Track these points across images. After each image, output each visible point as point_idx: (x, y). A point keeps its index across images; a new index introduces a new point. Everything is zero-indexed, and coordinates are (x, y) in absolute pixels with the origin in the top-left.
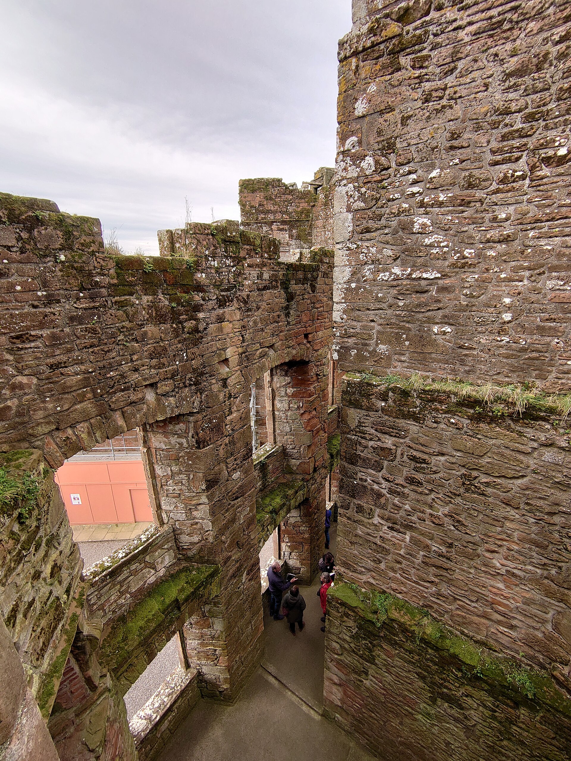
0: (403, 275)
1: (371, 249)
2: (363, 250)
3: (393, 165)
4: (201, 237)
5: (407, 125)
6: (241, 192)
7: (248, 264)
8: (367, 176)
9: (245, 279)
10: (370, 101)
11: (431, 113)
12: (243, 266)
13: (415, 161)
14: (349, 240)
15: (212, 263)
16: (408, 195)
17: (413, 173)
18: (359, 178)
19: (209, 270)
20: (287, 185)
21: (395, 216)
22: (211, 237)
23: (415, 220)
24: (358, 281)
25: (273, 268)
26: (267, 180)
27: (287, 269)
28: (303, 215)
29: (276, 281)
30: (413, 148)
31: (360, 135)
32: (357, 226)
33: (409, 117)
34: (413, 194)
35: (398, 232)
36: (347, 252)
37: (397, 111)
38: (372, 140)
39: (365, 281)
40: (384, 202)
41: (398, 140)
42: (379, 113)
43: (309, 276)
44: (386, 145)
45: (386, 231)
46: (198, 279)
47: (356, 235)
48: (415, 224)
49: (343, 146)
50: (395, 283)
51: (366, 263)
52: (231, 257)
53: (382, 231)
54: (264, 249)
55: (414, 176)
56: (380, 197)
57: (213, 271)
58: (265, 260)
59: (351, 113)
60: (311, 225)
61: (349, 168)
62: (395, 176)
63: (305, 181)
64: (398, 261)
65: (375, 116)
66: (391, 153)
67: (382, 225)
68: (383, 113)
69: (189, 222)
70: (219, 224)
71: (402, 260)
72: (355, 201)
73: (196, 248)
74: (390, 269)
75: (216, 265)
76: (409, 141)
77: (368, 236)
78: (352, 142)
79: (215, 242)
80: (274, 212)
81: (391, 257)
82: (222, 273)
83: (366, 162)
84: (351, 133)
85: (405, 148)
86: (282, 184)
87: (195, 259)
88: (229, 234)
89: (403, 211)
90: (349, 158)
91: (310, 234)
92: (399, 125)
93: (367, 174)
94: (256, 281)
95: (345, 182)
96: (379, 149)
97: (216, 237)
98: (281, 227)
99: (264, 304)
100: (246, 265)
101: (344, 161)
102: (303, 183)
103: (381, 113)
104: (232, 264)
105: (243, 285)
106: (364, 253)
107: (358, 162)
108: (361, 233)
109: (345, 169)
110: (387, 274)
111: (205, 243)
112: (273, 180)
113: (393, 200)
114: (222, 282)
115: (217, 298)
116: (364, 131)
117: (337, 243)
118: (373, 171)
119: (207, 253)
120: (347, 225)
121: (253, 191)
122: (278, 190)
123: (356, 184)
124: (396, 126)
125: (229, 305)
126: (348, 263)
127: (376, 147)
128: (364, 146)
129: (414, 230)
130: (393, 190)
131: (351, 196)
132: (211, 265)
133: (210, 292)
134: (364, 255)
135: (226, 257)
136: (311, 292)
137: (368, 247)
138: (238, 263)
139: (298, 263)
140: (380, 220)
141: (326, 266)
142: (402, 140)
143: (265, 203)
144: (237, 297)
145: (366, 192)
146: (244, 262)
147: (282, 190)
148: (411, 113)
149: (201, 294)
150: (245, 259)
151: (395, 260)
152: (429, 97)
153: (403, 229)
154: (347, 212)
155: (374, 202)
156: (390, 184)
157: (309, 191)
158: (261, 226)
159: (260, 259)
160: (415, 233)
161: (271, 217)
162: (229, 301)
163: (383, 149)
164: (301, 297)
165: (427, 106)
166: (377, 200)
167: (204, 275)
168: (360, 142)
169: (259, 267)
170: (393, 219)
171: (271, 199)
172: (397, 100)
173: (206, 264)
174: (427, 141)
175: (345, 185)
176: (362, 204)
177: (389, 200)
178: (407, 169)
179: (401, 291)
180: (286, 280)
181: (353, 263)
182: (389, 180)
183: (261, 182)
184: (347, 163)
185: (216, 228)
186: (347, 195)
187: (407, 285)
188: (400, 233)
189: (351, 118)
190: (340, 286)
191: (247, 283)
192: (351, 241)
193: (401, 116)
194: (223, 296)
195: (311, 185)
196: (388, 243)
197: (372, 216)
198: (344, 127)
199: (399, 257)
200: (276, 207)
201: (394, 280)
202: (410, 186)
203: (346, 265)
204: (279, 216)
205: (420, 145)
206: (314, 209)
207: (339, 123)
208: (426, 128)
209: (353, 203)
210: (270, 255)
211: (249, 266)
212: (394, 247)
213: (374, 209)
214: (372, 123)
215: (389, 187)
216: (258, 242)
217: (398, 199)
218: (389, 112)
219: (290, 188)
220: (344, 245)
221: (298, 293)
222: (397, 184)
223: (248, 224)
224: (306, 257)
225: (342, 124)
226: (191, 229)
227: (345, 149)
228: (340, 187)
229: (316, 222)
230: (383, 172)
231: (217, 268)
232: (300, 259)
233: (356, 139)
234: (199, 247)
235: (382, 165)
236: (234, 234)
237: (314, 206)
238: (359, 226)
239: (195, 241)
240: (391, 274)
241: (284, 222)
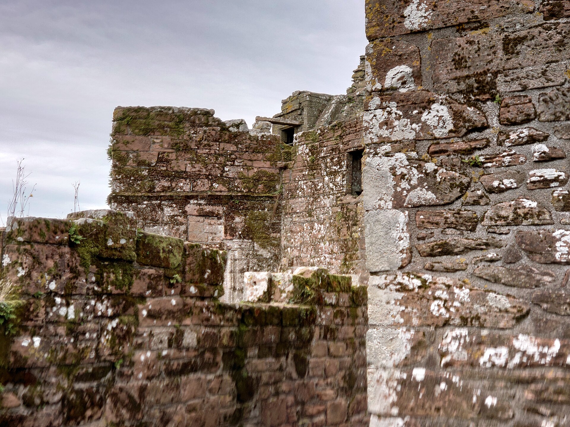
0: (543, 355)
1: (456, 290)
2: (438, 293)
3: (494, 122)
4: (43, 250)
5: (518, 53)
6: (117, 132)
7: (149, 312)
8: (436, 139)
9: (140, 347)
10: (435, 6)
11: (565, 37)
12: (136, 314)
13: (543, 118)
14: (401, 268)
15: (63, 311)
16: (534, 182)
17: (540, 141)
18: (419, 144)
19: (51, 328)
20: (224, 124)
21: (508, 224)
22: (66, 249)
23: (557, 234)
24: (430, 364)
25: (208, 319)
26: (181, 110)
27: (241, 321)
28: (260, 186)
29: (214, 351)
30: (534, 95)
31: (417, 63)
32: (419, 239)
33: (521, 40)
34: (545, 183)
35: (518, 258)
36: (400, 296)
37: (493, 28)
38: (443, 74)
39: (447, 365)
40: (479, 193)
41: (500, 78)
42: (455, 29)
43: (292, 336)
44: (476, 85)
45: (491, 254)
46: (21, 351)
47: (417, 258)
48: (558, 244)
49: (382, 79)
50: (525, 374)
51: (446, 323)
52: (110, 295)
53: (479, 254)
54: (189, 276)
55: (542, 147)
56: (469, 183)
57: (62, 330)
58: (190, 301)
59: (396, 24)
60: (278, 208)
61: (396, 123)
62: (500, 143)
63: (262, 116)
64: (527, 323)
65: (448, 32)
66: (488, 100)
67: (479, 242)
68: (464, 30)
69: (18, 216)
70: (90, 221)
71: (536, 321)
72: (413, 188)
73: (28, 275)
74: (509, 340)
75: (71, 316)
76: (524, 81)
77: (446, 261)
78: (400, 75)
79: (76, 262)
80: (193, 178)
81: (507, 311)
82: (84, 334)
83: (433, 113)
84: (397, 58)
85: (518, 94)
86: (215, 120)
87: (22, 301)
88: (110, 243)
89: (526, 214)
90: (393, 104)
91: (276, 227)
92: (500, 53)
93: (437, 136)
94: (165, 353)
95: (387, 147)
96: (460, 92)
97: (81, 250)
98: (208, 208)
99: (181, 409)
100: (145, 313)
101: (384, 109)
102: (258, 119)
103: (460, 28)
104: (110, 312)
105: (132, 364)
106: (439, 298)
107: (415, 112)
108: (431, 255)
109: (387, 123)
110: (504, 351)
111: (50, 263)
112: (195, 112)
113: (501, 191)
114: (80, 356)
115: (63, 399)
116: (424, 56)
117: (373, 273)
118: (451, 131)
119: (53, 286)
120: (395, 234)
121: (147, 132)
122: (205, 132)
123: (414, 154)
124: (494, 53)
125: (91, 417)
126: (402, 321)
127: (453, 86)
128: (428, 84)
129: (557, 255)
130: (499, 170)
131: (403, 176)
132: (59, 316)
133: (46, 383)
134: (441, 303)
135: (98, 296)
136: (295, 375)
137: (449, 286)
138: (125, 309)
139: (264, 306)
140: (473, 230)
141: (329, 312)
142: (508, 79)
143: (173, 156)
144: (114, 395)
145: (436, 171)
146: (140, 306)
147: (213, 133)
148: (523, 33)
149: (23, 390)
150: (142, 298)
151: (519, 319)
152: (557, 9)
153: (531, 252)
154: (394, 207)
155: (456, 192)
156: (490, 159)
157: (275, 138)
158: (159, 206)
159: (178, 298)
160: (559, 263)
161: (185, 186)
162: (93, 405)
163: (469, 92)
164: (271, 389)
165: (554, 24)
166: (464, 188)
167: (37, 341)
168: (417, 76)
169: (174, 318)
170: (504, 229)
171: (187, 149)
172: (491, 8)
173: (47, 313)
174: (563, 84)
175: (387, 155)
176: (430, 196)
177: (491, 191)
178: (526, 132)
179: (545, 395)
180: (238, 347)
181: (415, 321)
182: (487, 151)
183: (167, 114)
184: (390, 113)
185: (83, 230)
186: (394, 174)
187: (555, 380)
188: (525, 260)
189: (397, 32)
190: (385, 375)
191: (143, 356)
192: (407, 269)
193: (502, 36)
194: (80, 392)
195: (274, 123)
196: (496, 280)
197: (453, 219)
198: (381, 46)
199: (528, 313)
200: (198, 166)
201: (521, 366)
202: (537, 164)
203: (397, 325)
204: (203, 186)
205: (548, 91)
206: (285, 174)
207: (371, 38)
208: (557, 61)
209: (408, 191)
210: (201, 290)
211: (151, 315)
212: (514, 291)
213: (457, 205)
214: (441, 45)
215: (489, 165)
216: (176, 259)
217: (510, 188)
218: (476, 29)
219: (231, 129)
220: (391, 278)
221: (265, 378)
222: (507, 159)
223: (129, 200)
224: (282, 292)
225: (377, 42)
226: (20, 232)
227: (386, 86)
228: (377, 158)
229: (291, 201)
230: (474, 135)
231: (73, 322)
232: (268, 295)
233: (409, 70)
234: (35, 274)
235: (469, 121)
236: (123, 242)
237: (285, 168)
238: (423, 238)
239: (27, 260)
240: (512, 352)
241: (213, 199)
